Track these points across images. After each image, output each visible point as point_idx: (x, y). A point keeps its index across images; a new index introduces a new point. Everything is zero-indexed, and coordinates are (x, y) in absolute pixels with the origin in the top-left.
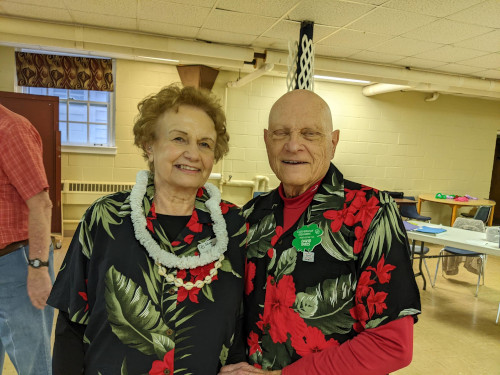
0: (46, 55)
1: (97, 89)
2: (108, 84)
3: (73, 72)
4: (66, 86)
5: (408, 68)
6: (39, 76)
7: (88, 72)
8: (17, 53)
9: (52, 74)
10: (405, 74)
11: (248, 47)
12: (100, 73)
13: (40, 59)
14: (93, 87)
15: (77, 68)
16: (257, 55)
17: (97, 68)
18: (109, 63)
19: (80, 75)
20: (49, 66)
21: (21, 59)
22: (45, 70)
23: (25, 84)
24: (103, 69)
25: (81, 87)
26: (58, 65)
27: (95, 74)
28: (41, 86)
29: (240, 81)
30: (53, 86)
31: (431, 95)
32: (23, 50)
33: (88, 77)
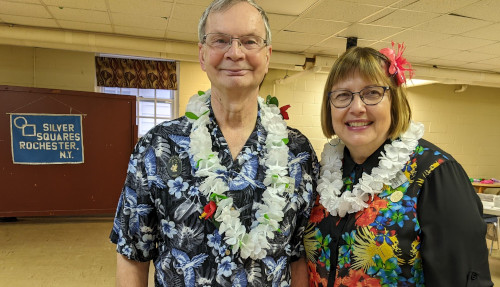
0: (120, 59)
1: (163, 88)
2: (172, 83)
3: (144, 73)
4: (138, 86)
5: (435, 66)
6: (115, 77)
7: (156, 73)
8: (96, 58)
9: (126, 75)
10: (433, 72)
11: (299, 53)
12: (166, 74)
13: (115, 63)
14: (160, 86)
15: (147, 70)
16: (308, 60)
17: (163, 70)
18: (173, 65)
19: (149, 76)
20: (123, 69)
21: (100, 63)
22: (120, 72)
23: (104, 85)
24: (169, 70)
25: (150, 87)
26: (131, 68)
27: (162, 74)
28: (117, 86)
29: (288, 79)
30: (127, 86)
31: (460, 86)
32: (101, 55)
33: (156, 78)
